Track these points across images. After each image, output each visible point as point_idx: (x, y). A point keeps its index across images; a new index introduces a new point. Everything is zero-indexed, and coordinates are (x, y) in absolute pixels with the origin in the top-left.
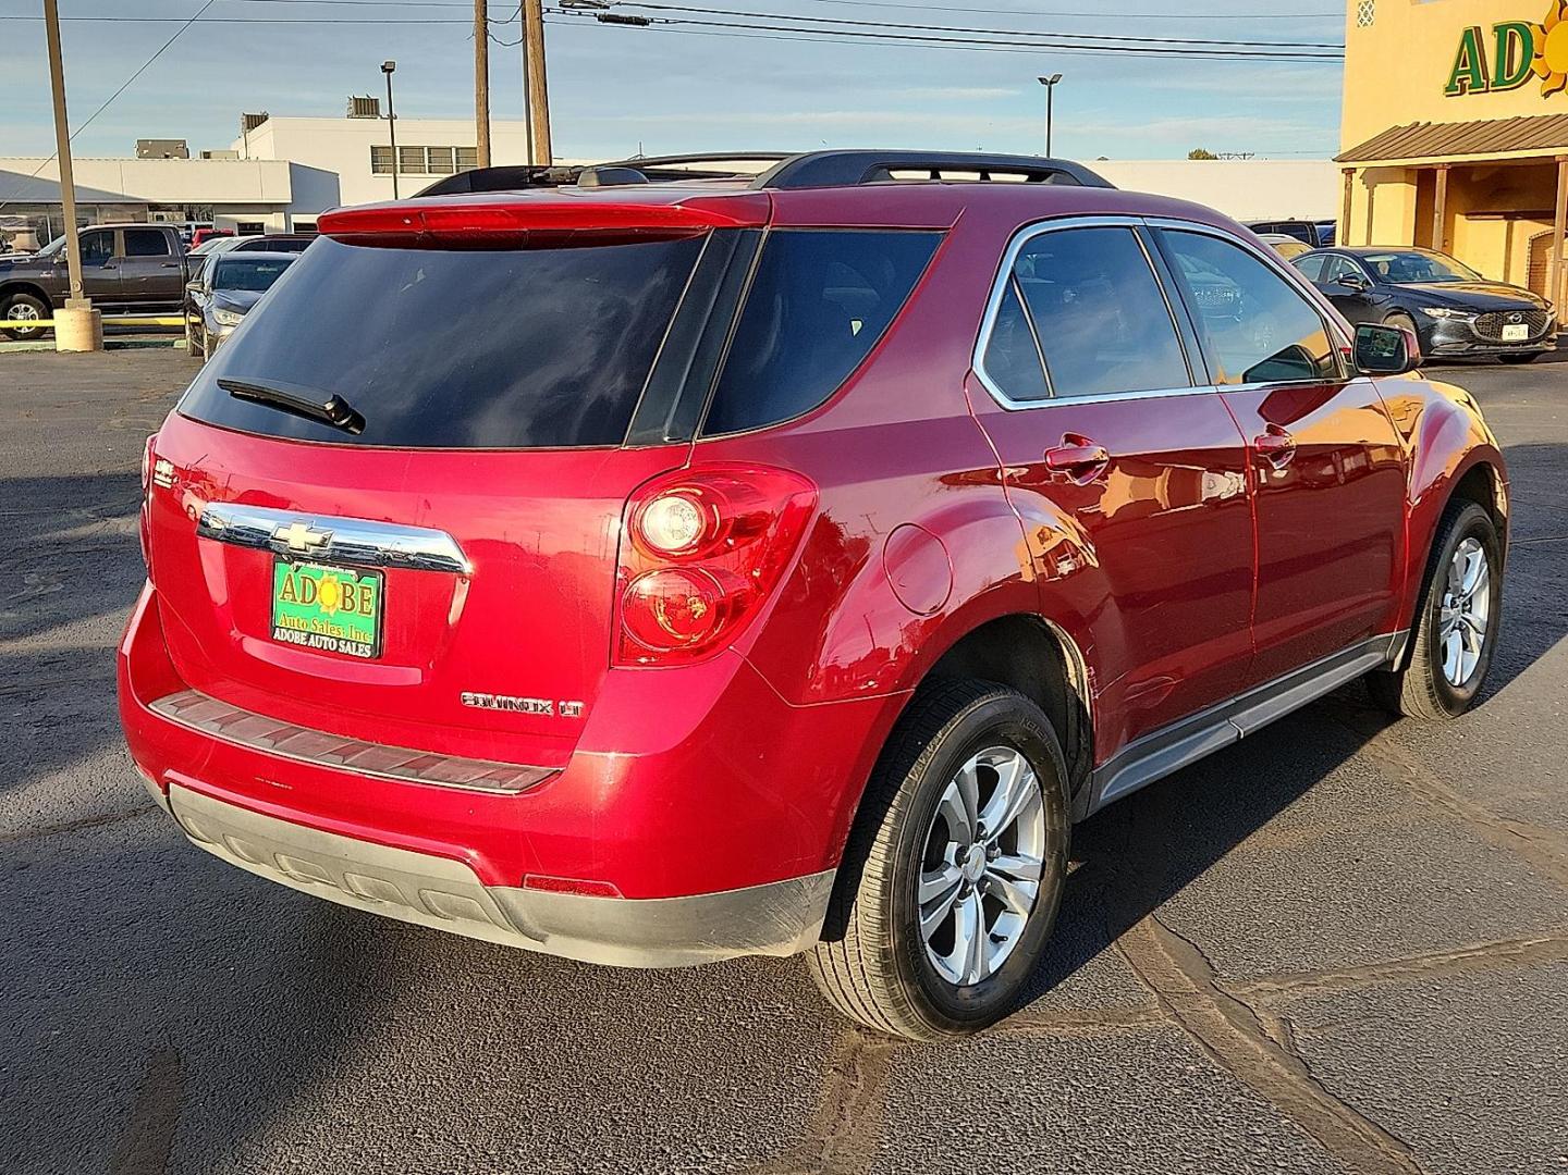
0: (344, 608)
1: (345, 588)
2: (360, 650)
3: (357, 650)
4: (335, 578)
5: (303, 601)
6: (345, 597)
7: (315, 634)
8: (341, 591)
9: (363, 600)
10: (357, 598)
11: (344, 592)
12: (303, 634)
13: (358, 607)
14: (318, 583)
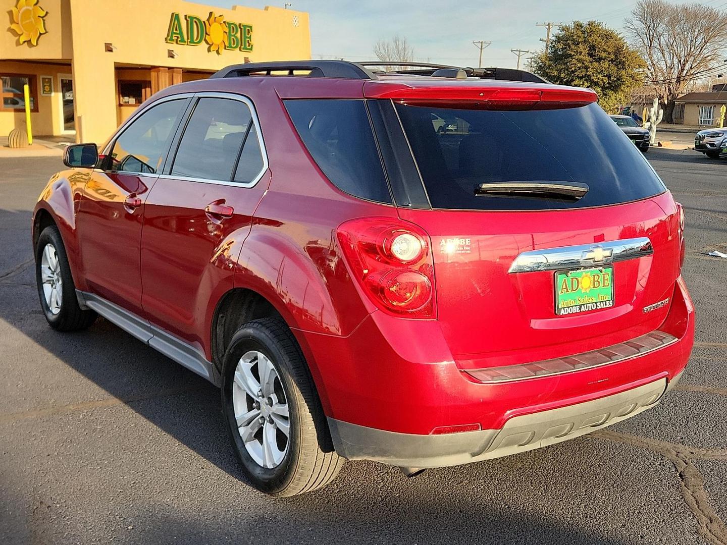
0: (594, 287)
1: (594, 277)
2: (608, 304)
3: (606, 305)
4: (589, 274)
5: (572, 290)
6: (594, 281)
7: (584, 305)
8: (592, 279)
9: (604, 280)
10: (601, 280)
11: (594, 279)
12: (577, 307)
13: (602, 285)
14: (579, 279)
